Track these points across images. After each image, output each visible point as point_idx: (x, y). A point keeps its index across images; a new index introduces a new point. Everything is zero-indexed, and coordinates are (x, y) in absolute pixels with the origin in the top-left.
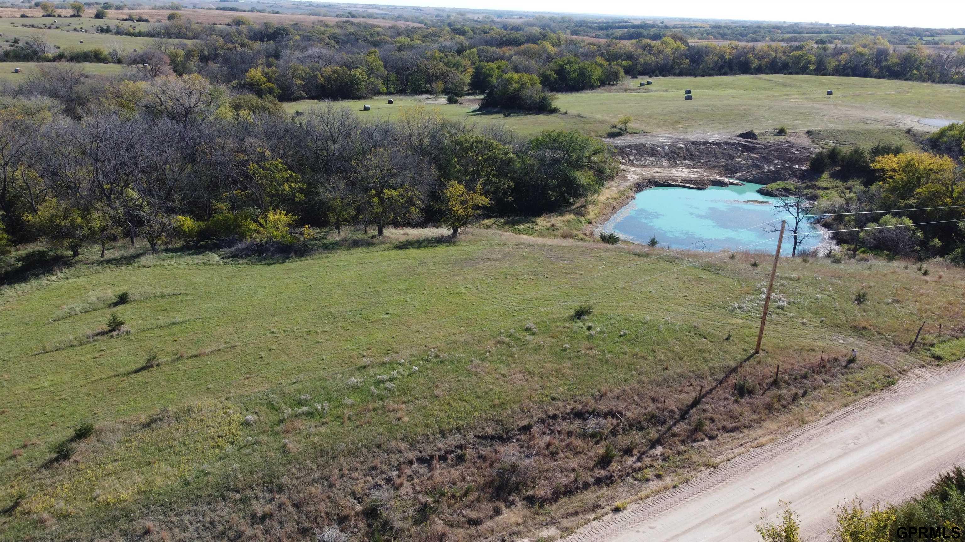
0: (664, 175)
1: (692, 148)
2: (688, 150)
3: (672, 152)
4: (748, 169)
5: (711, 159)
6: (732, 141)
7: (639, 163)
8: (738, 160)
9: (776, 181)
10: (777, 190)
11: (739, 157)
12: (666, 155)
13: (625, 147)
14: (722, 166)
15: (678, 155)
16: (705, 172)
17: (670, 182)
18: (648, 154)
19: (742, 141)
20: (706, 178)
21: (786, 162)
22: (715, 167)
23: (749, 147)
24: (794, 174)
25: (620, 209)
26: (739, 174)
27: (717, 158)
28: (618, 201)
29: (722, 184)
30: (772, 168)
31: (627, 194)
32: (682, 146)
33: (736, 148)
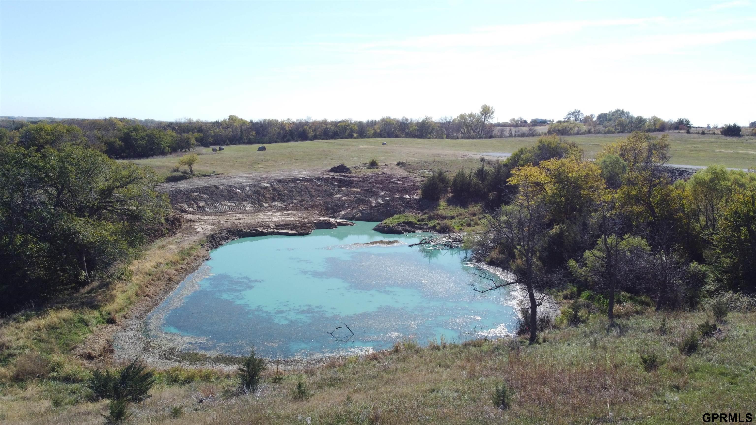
0: (249, 221)
1: (280, 187)
2: (274, 189)
3: (255, 193)
4: (352, 205)
5: (306, 198)
6: (324, 177)
7: (213, 210)
8: (338, 196)
9: (392, 215)
10: (399, 224)
11: (338, 193)
12: (248, 197)
13: (192, 191)
14: (321, 205)
15: (264, 196)
16: (301, 213)
17: (260, 229)
18: (224, 198)
19: (336, 175)
20: (306, 220)
21: (394, 193)
22: (312, 207)
23: (346, 181)
24: (408, 205)
25: (182, 279)
26: (343, 213)
27: (312, 196)
28: (178, 266)
29: (329, 226)
30: (380, 201)
31: (194, 253)
32: (266, 185)
33: (331, 183)
